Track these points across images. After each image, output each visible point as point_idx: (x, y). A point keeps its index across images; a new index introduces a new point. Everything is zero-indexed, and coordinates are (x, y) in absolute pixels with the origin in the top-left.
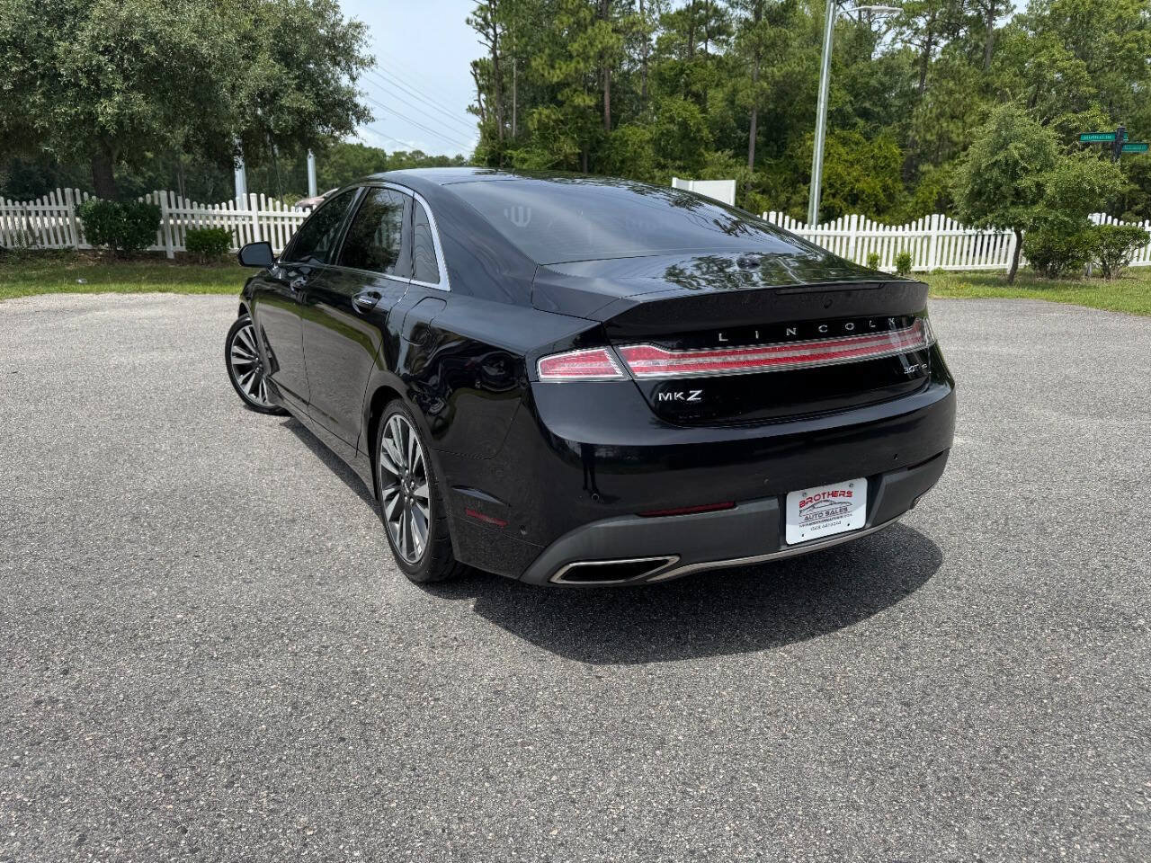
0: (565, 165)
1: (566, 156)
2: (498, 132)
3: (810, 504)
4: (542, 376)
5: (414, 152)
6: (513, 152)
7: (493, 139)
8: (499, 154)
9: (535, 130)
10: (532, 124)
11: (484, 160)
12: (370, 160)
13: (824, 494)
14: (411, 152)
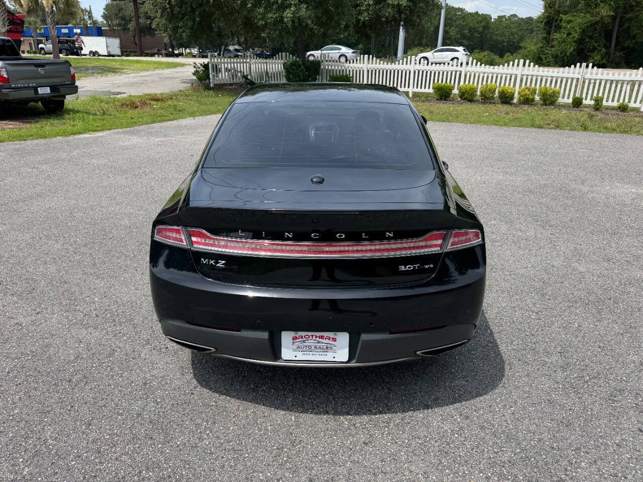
1: (602, 18)
2: (556, 3)
4: (156, 236)
5: (511, 16)
6: (563, 16)
7: (551, 8)
8: (553, 18)
11: (542, 22)
12: (481, 22)
13: (312, 336)
14: (509, 15)
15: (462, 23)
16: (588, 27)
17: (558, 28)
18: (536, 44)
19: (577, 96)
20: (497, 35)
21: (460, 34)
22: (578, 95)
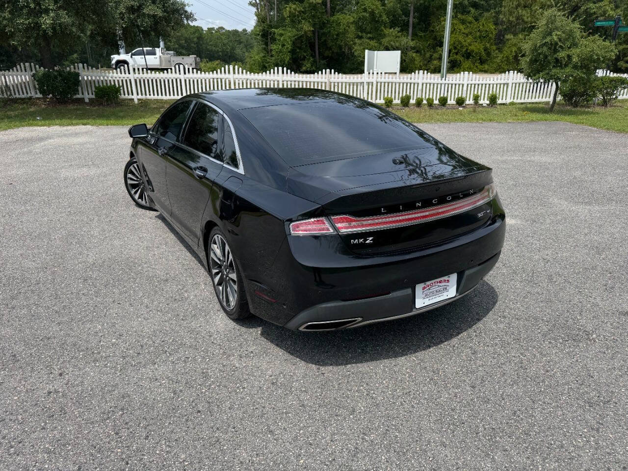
0: (305, 37)
1: (305, 32)
2: (267, 19)
3: (428, 288)
4: (292, 232)
5: (219, 28)
6: (275, 30)
7: (264, 22)
8: (268, 31)
9: (288, 17)
10: (286, 14)
11: (259, 34)
12: (194, 33)
13: (435, 282)
14: (217, 27)
16: (296, 39)
17: (274, 40)
18: (258, 53)
20: (211, 45)
21: (178, 45)
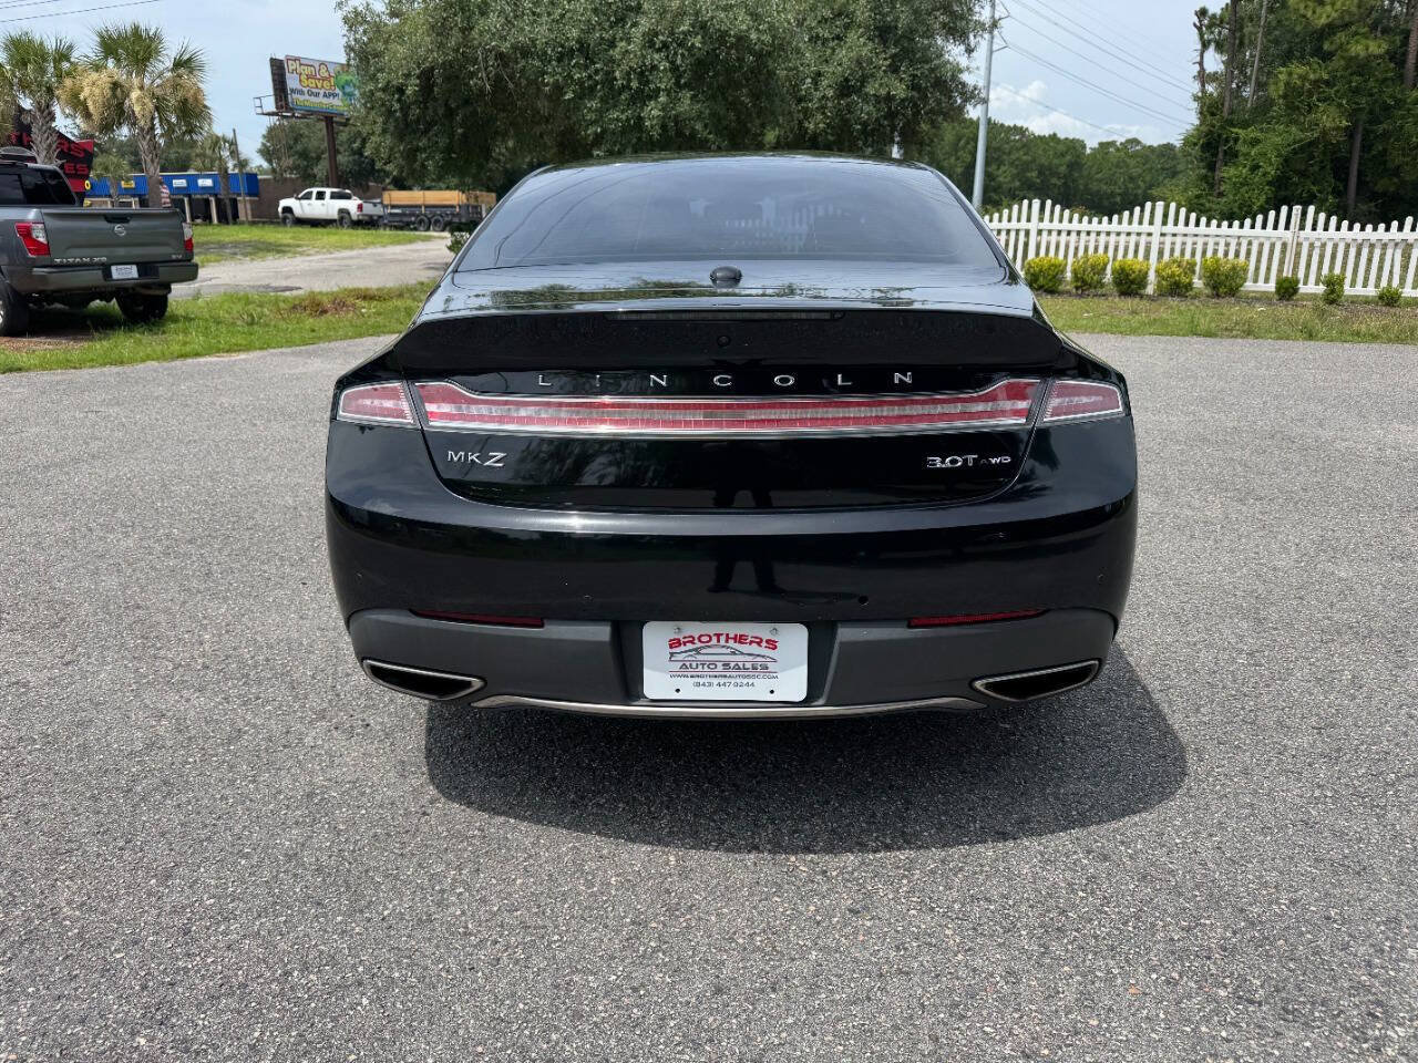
0: (1321, 145)
1: (1324, 133)
2: (1223, 105)
4: (341, 413)
5: (1129, 141)
6: (1240, 131)
7: (1213, 114)
8: (1220, 136)
9: (1280, 96)
10: (1276, 91)
11: (1195, 144)
12: (1063, 155)
13: (718, 636)
14: (1123, 140)
15: (1025, 158)
16: (1295, 152)
17: (1232, 156)
18: (1186, 190)
19: (1285, 275)
20: (1100, 181)
21: (1019, 180)
22: (1287, 273)
